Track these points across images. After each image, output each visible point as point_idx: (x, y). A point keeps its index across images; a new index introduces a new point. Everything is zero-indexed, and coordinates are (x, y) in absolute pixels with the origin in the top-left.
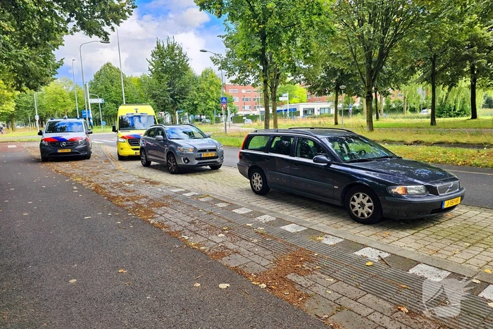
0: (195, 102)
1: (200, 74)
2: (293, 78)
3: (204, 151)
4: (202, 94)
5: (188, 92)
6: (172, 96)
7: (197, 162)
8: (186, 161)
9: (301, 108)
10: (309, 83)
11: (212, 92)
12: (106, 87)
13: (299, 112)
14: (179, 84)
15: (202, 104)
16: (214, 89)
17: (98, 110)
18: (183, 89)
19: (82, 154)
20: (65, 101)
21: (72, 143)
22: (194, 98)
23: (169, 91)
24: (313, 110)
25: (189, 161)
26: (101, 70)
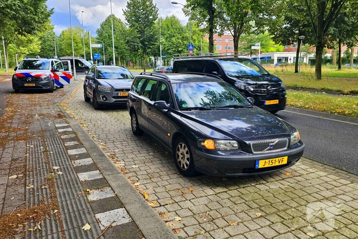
0: (180, 49)
1: (186, 25)
2: (257, 28)
3: (122, 90)
4: (185, 42)
5: (156, 39)
6: (142, 42)
7: (115, 100)
8: (105, 99)
9: (275, 57)
10: (273, 33)
11: (195, 40)
12: (109, 35)
13: (273, 60)
14: (148, 32)
15: (186, 51)
16: (196, 38)
17: (103, 54)
18: (152, 36)
19: (44, 88)
20: (77, 46)
21: (37, 78)
22: (178, 45)
23: (139, 38)
24: (286, 59)
25: (106, 99)
26: (106, 21)
